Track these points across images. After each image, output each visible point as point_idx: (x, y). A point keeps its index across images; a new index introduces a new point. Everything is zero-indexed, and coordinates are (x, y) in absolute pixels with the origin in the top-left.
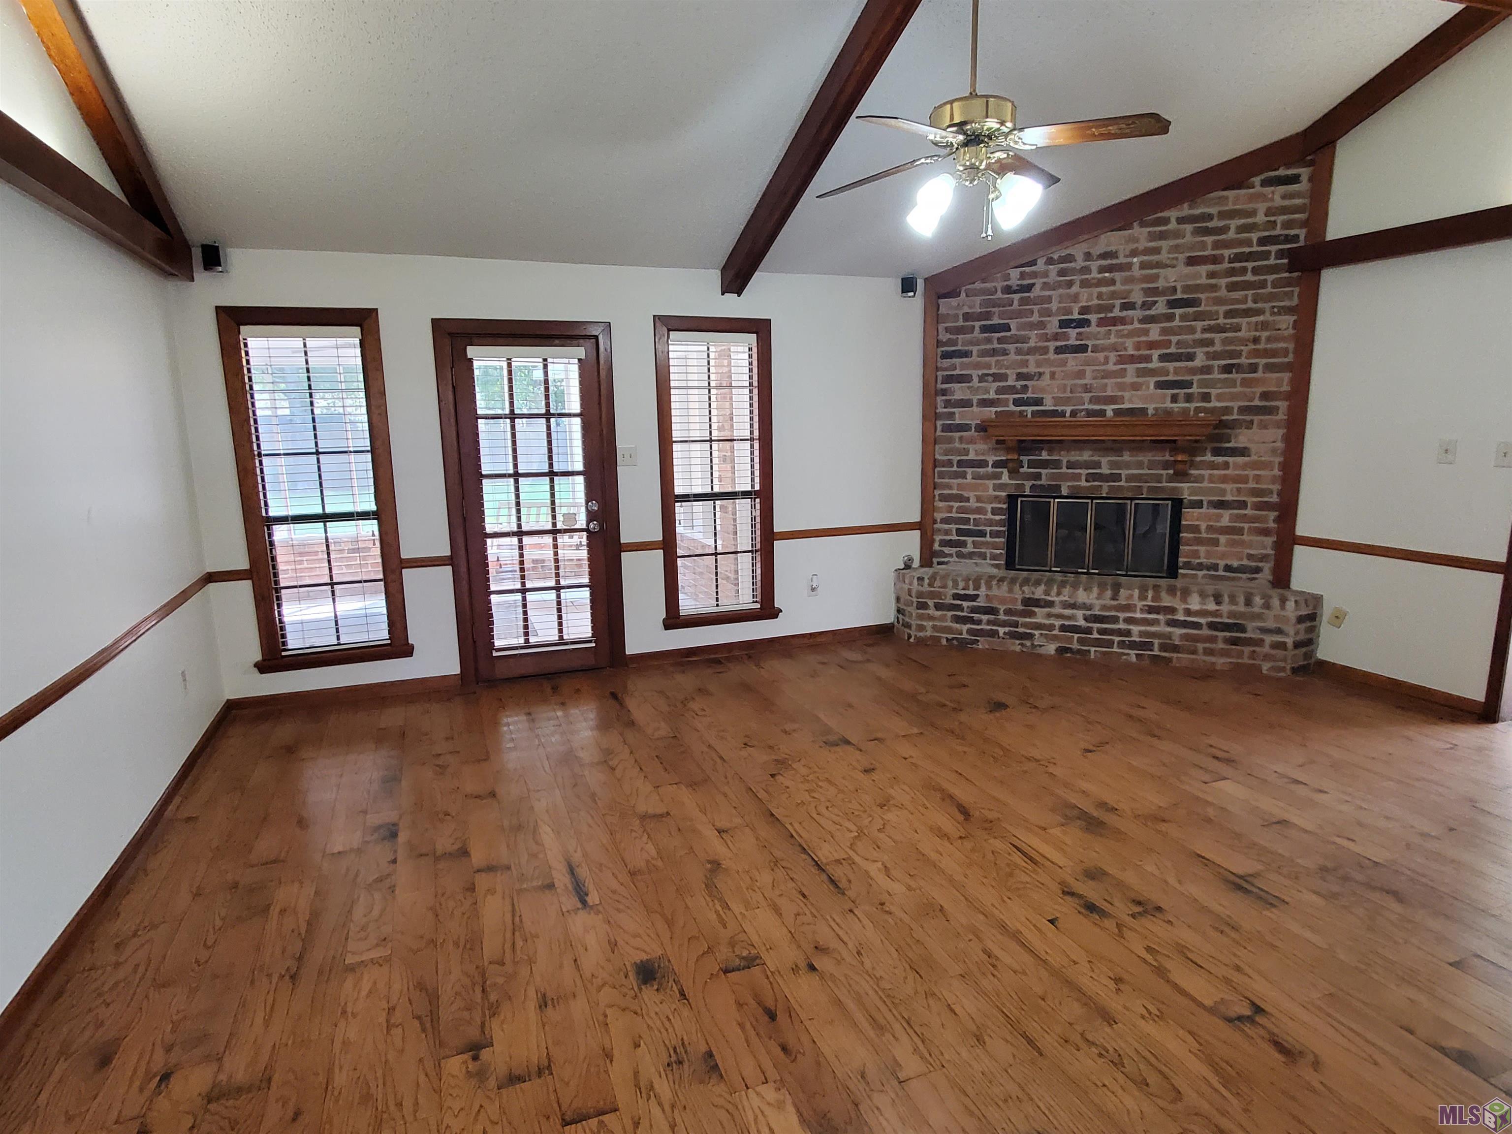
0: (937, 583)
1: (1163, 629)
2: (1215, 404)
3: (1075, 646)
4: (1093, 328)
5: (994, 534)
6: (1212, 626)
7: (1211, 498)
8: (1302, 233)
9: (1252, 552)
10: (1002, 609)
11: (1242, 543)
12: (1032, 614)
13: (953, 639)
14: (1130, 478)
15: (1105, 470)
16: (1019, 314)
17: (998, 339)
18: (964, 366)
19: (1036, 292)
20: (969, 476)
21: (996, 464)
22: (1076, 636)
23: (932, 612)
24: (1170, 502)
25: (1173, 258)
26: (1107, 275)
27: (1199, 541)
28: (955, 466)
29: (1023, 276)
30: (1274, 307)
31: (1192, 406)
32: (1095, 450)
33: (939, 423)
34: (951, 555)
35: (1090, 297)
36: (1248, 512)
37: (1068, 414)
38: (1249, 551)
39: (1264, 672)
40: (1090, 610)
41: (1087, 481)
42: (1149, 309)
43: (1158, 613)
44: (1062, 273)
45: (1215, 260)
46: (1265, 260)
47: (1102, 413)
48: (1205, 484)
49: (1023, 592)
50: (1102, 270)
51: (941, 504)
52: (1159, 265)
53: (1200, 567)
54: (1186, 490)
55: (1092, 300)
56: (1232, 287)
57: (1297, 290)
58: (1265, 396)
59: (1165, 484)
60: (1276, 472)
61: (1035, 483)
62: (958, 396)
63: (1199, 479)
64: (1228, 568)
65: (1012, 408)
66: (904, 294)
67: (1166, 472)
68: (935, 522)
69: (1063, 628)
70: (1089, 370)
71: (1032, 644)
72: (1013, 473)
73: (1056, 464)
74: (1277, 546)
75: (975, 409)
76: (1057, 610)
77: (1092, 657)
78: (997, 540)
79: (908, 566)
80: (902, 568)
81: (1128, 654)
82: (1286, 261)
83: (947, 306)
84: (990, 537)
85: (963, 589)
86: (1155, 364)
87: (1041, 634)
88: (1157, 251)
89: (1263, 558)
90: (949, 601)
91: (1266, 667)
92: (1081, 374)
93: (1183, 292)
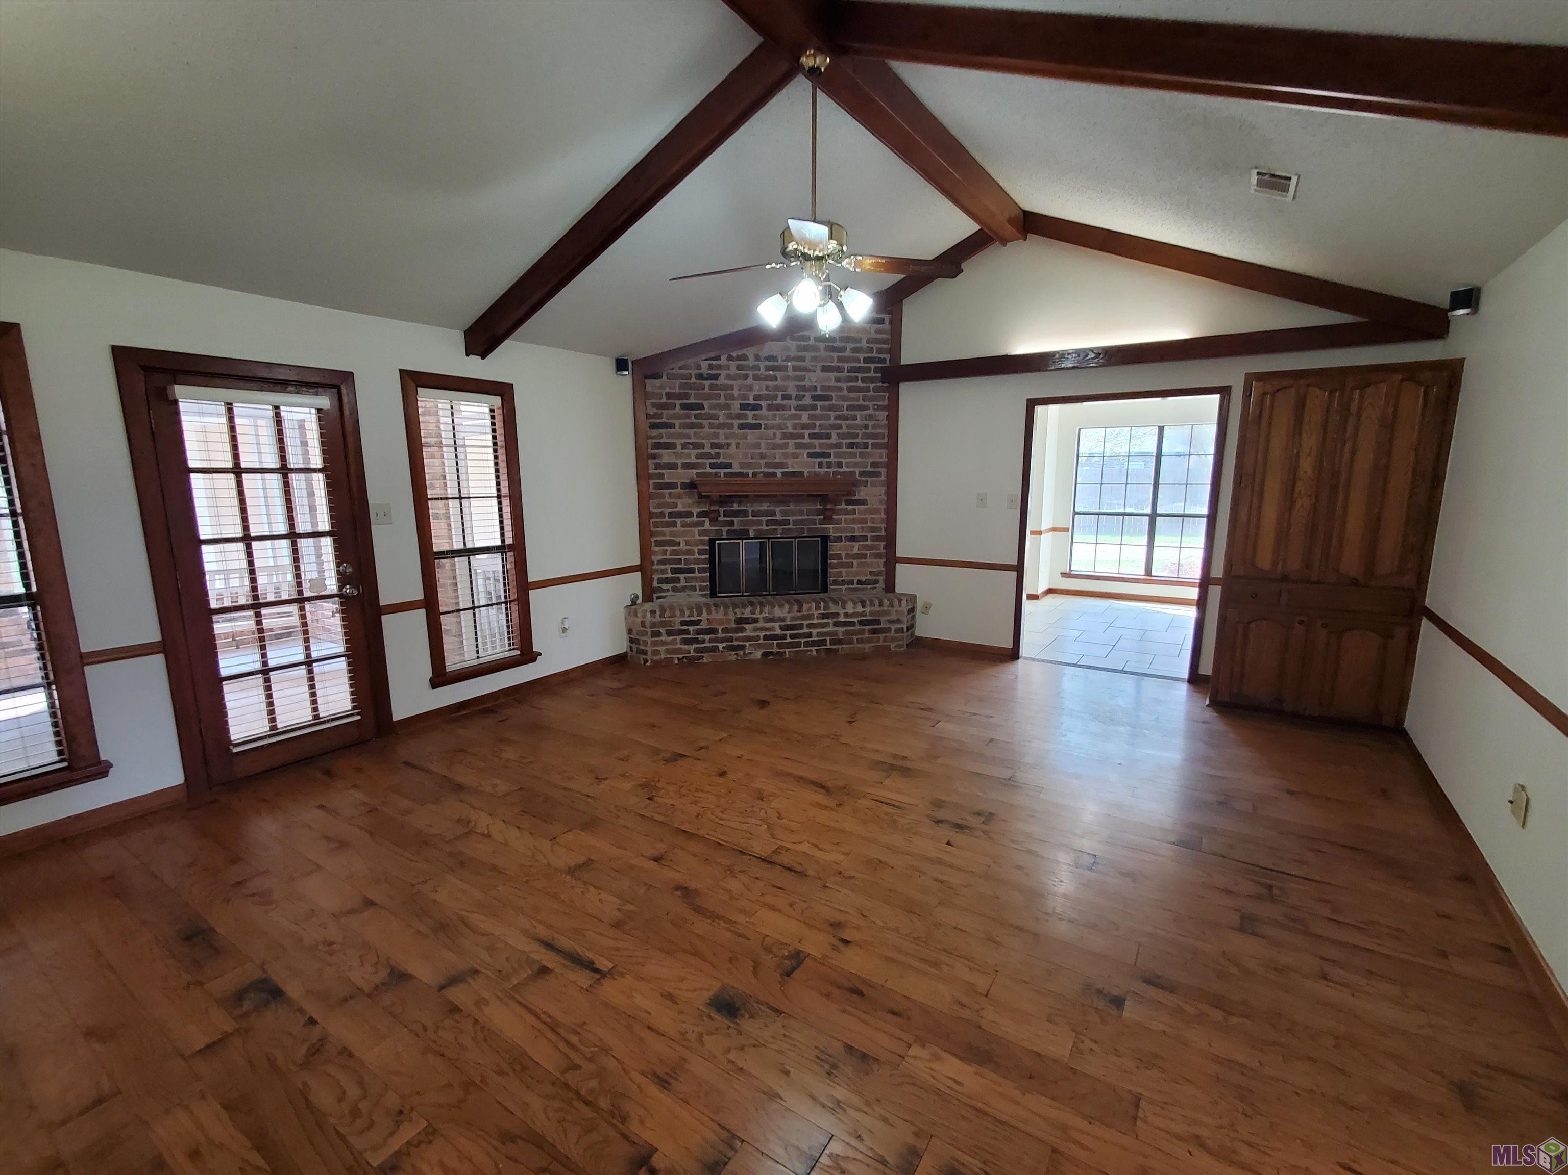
0: (667, 614)
1: (831, 629)
2: (844, 469)
3: (775, 650)
4: (764, 412)
5: (701, 570)
6: (861, 623)
7: (848, 535)
8: (887, 357)
9: (873, 570)
10: (720, 628)
11: (867, 565)
12: (743, 630)
13: (683, 658)
14: (796, 522)
15: (779, 517)
16: (708, 397)
17: (695, 415)
18: (669, 436)
19: (722, 380)
20: (679, 525)
21: (700, 515)
22: (775, 642)
23: (664, 638)
24: (819, 539)
25: (814, 366)
26: (771, 372)
27: (842, 565)
28: (667, 517)
29: (711, 367)
30: (875, 405)
31: (831, 470)
32: (770, 502)
33: (651, 482)
34: (668, 590)
35: (759, 388)
36: (869, 543)
37: (750, 475)
38: (870, 569)
39: (892, 649)
40: (783, 622)
41: (767, 526)
42: (801, 401)
43: (828, 618)
44: (739, 368)
45: (839, 370)
46: (868, 373)
47: (774, 474)
48: (843, 525)
49: (735, 613)
50: (768, 368)
51: (657, 549)
52: (805, 369)
53: (843, 583)
54: (831, 529)
55: (762, 391)
56: (850, 390)
57: (887, 395)
58: (873, 465)
59: (818, 526)
60: (883, 516)
61: (730, 528)
62: (665, 460)
63: (839, 522)
64: (859, 582)
65: (708, 470)
66: (619, 373)
67: (818, 517)
68: (653, 563)
69: (766, 638)
70: (763, 442)
71: (744, 653)
72: (713, 521)
73: (744, 513)
74: (886, 564)
75: (680, 470)
76: (761, 624)
77: (787, 656)
78: (704, 575)
79: (634, 603)
80: (630, 604)
81: (811, 651)
82: (880, 375)
83: (651, 385)
84: (698, 572)
85: (689, 616)
86: (807, 440)
87: (750, 644)
88: (802, 359)
89: (878, 574)
90: (678, 627)
91: (893, 646)
92: (758, 446)
93: (821, 390)
